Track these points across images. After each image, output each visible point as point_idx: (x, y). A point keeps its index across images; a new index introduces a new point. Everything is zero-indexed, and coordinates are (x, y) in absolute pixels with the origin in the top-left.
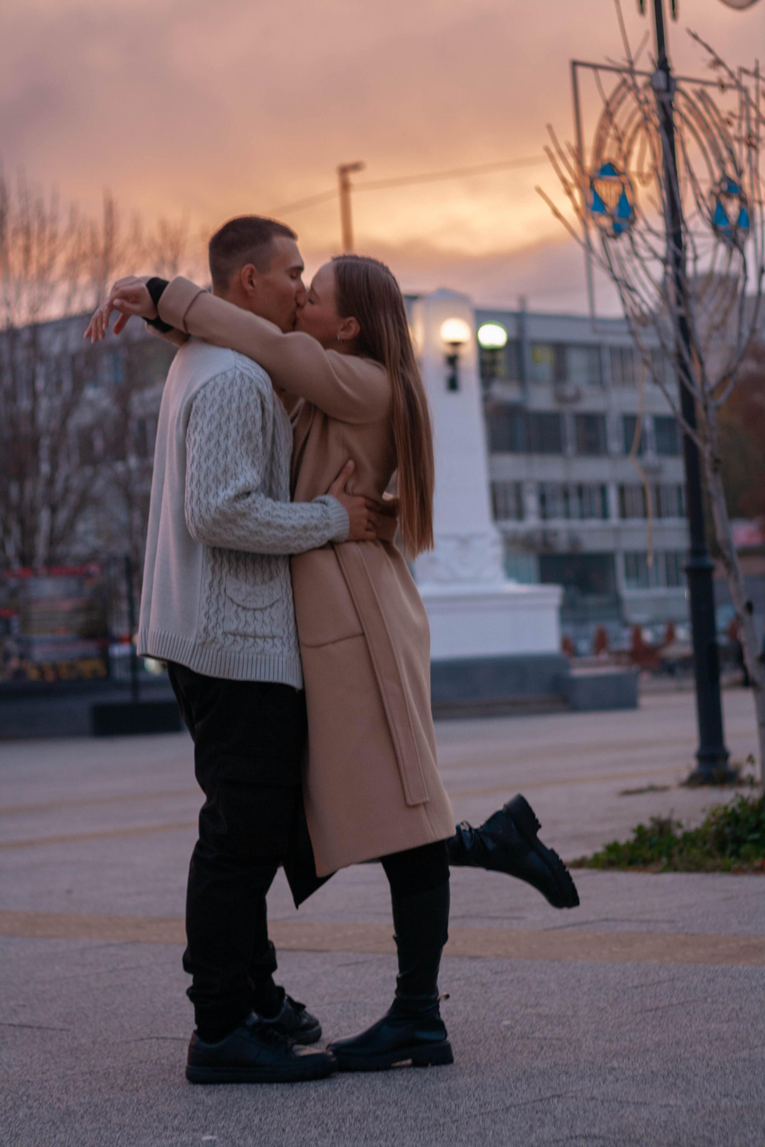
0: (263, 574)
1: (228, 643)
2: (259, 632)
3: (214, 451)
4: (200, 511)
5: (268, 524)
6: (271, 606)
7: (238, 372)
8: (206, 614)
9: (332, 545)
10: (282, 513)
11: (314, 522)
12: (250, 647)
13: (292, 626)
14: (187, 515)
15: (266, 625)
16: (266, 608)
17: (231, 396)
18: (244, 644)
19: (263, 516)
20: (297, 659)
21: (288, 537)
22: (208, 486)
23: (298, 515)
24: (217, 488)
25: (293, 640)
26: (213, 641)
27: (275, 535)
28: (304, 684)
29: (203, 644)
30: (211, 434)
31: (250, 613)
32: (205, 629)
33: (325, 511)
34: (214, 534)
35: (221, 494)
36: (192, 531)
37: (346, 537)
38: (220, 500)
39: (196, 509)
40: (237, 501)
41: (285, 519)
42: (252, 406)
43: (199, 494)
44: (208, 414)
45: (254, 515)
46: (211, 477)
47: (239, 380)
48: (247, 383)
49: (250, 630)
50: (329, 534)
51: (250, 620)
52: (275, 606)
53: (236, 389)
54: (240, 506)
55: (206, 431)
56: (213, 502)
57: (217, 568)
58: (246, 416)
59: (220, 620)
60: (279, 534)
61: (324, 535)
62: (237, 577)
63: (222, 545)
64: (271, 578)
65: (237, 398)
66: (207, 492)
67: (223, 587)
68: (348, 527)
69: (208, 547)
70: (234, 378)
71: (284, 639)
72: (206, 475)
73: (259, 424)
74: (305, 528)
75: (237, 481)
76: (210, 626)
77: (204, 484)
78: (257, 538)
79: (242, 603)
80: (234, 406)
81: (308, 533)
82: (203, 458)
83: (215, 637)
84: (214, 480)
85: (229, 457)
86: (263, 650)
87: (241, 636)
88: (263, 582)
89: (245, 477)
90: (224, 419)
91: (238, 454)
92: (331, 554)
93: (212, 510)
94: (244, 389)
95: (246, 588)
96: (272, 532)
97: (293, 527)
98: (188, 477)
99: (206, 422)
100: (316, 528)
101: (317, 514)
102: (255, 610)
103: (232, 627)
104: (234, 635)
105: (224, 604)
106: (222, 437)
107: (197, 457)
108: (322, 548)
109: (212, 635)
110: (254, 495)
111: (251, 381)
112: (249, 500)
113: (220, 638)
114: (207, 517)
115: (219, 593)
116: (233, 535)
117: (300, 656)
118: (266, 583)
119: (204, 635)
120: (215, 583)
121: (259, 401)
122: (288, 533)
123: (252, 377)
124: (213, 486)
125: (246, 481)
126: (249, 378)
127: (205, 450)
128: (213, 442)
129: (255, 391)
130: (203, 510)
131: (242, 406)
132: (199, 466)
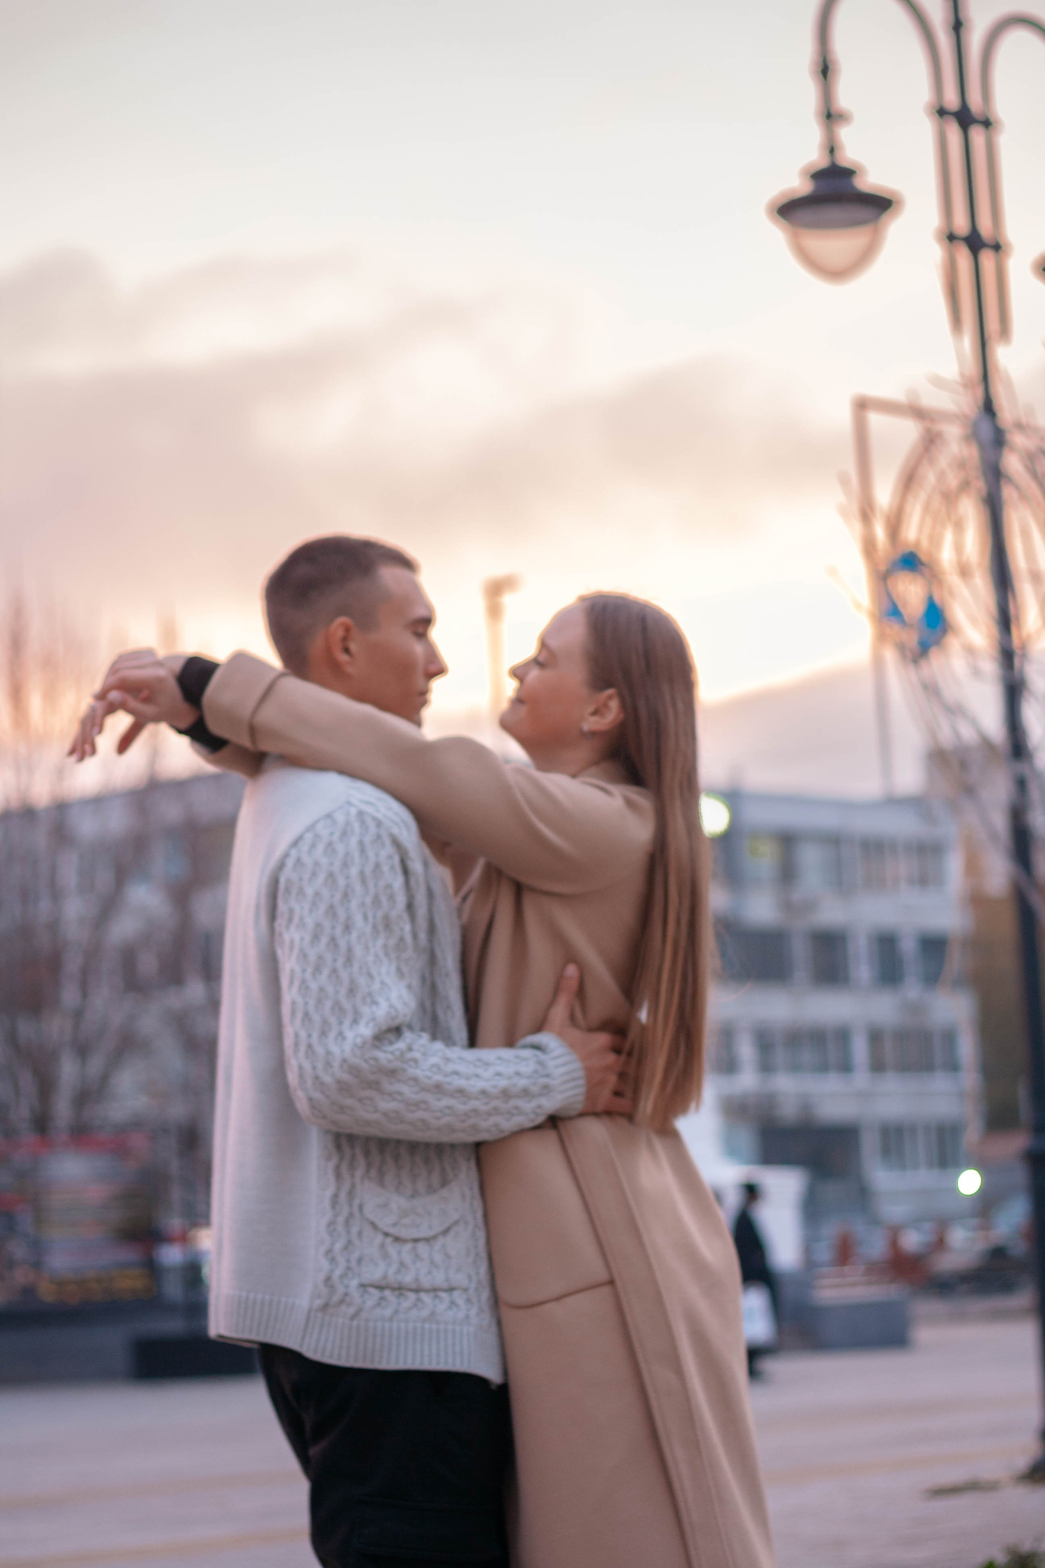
0: (430, 1172)
1: (370, 1303)
2: (426, 1282)
3: (328, 957)
4: (314, 1068)
5: (438, 1088)
6: (446, 1232)
7: (353, 811)
8: (329, 1252)
9: (554, 1121)
10: (461, 1068)
11: (522, 1083)
12: (410, 1309)
13: (483, 1268)
14: (292, 1078)
15: (437, 1266)
16: (435, 1237)
17: (347, 854)
18: (399, 1304)
19: (428, 1073)
20: (494, 1329)
21: (475, 1111)
22: (325, 1022)
23: (491, 1071)
24: (341, 1023)
25: (486, 1294)
26: (342, 1302)
27: (449, 1108)
28: (505, 1372)
29: (325, 1307)
30: (318, 926)
31: (408, 1247)
32: (328, 1280)
33: (541, 1063)
34: (342, 1109)
35: (350, 1035)
36: (302, 1105)
37: (579, 1107)
38: (348, 1046)
39: (307, 1066)
40: (378, 1048)
41: (468, 1078)
42: (385, 869)
43: (309, 1036)
44: (310, 891)
45: (412, 1071)
46: (328, 1004)
47: (356, 826)
48: (373, 829)
49: (408, 1279)
50: (550, 1104)
51: (407, 1258)
52: (452, 1233)
53: (354, 841)
54: (385, 1056)
55: (310, 922)
56: (335, 1049)
57: (344, 1167)
58: (376, 885)
59: (353, 1264)
60: (460, 1107)
61: (540, 1107)
62: (381, 1183)
63: (356, 1130)
64: (444, 1183)
65: (356, 854)
66: (323, 1034)
67: (356, 1202)
68: (582, 1090)
69: (327, 1132)
70: (348, 823)
71: (471, 1291)
72: (319, 1002)
73: (401, 900)
74: (506, 1094)
75: (374, 1008)
76: (337, 1273)
77: (316, 1018)
78: (419, 1114)
79: (391, 1230)
80: (354, 871)
81: (513, 1102)
82: (310, 970)
83: (346, 1294)
84: (333, 1008)
85: (356, 965)
86: (433, 1314)
87: (393, 1289)
88: (431, 1190)
89: (388, 999)
90: (338, 896)
91: (370, 958)
92: (550, 1137)
93: (336, 1064)
94: (367, 840)
95: (398, 1202)
96: (446, 1102)
97: (484, 1092)
98: (286, 1010)
99: (307, 906)
100: (526, 1093)
101: (527, 1068)
102: (416, 1240)
103: (375, 1272)
104: (380, 1288)
105: (360, 1233)
106: (339, 930)
107: (298, 969)
108: (538, 1128)
109: (340, 1290)
110: (408, 1036)
111: (379, 824)
112: (401, 1045)
113: (355, 1294)
114: (327, 1079)
115: (351, 1215)
116: (376, 1111)
117: (499, 1323)
118: (435, 1191)
119: (324, 1291)
120: (343, 1195)
121: (397, 859)
122: (474, 1104)
123: (379, 816)
124: (333, 1020)
125: (391, 1006)
126: (375, 819)
127: (312, 955)
128: (324, 940)
129: (388, 842)
130: (320, 1066)
131: (368, 870)
132: (304, 987)
